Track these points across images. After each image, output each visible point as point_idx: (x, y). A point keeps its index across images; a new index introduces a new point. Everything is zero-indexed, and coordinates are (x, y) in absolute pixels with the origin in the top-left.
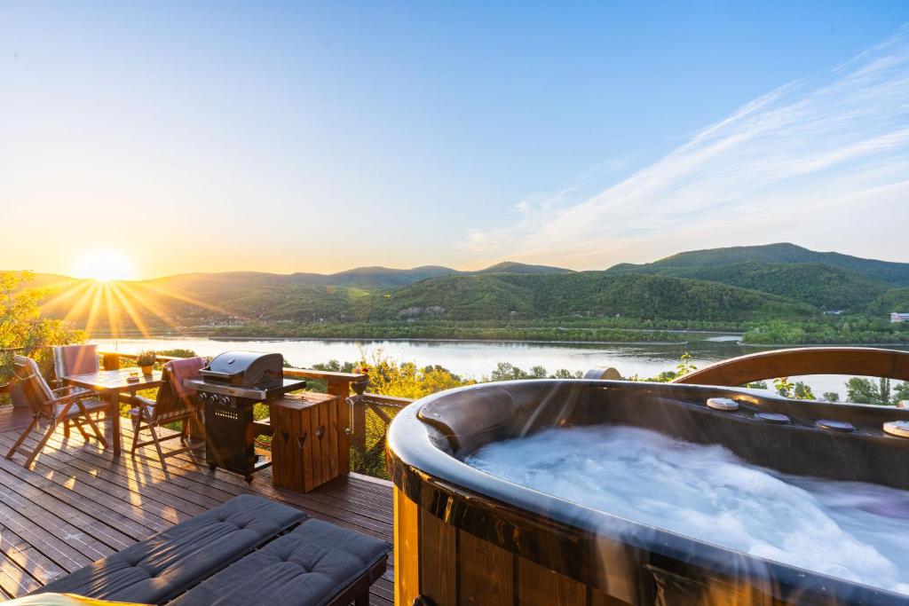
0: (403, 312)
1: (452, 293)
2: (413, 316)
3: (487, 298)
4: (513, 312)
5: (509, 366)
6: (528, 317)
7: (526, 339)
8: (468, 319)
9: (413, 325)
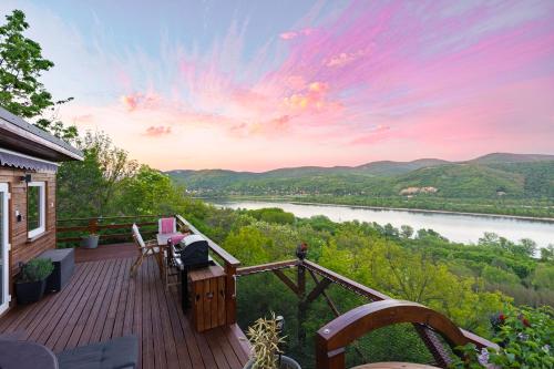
0: (405, 191)
1: (444, 177)
2: (412, 194)
3: (476, 180)
4: (501, 193)
5: (494, 236)
6: (517, 197)
7: (514, 214)
8: (457, 197)
9: (412, 199)
